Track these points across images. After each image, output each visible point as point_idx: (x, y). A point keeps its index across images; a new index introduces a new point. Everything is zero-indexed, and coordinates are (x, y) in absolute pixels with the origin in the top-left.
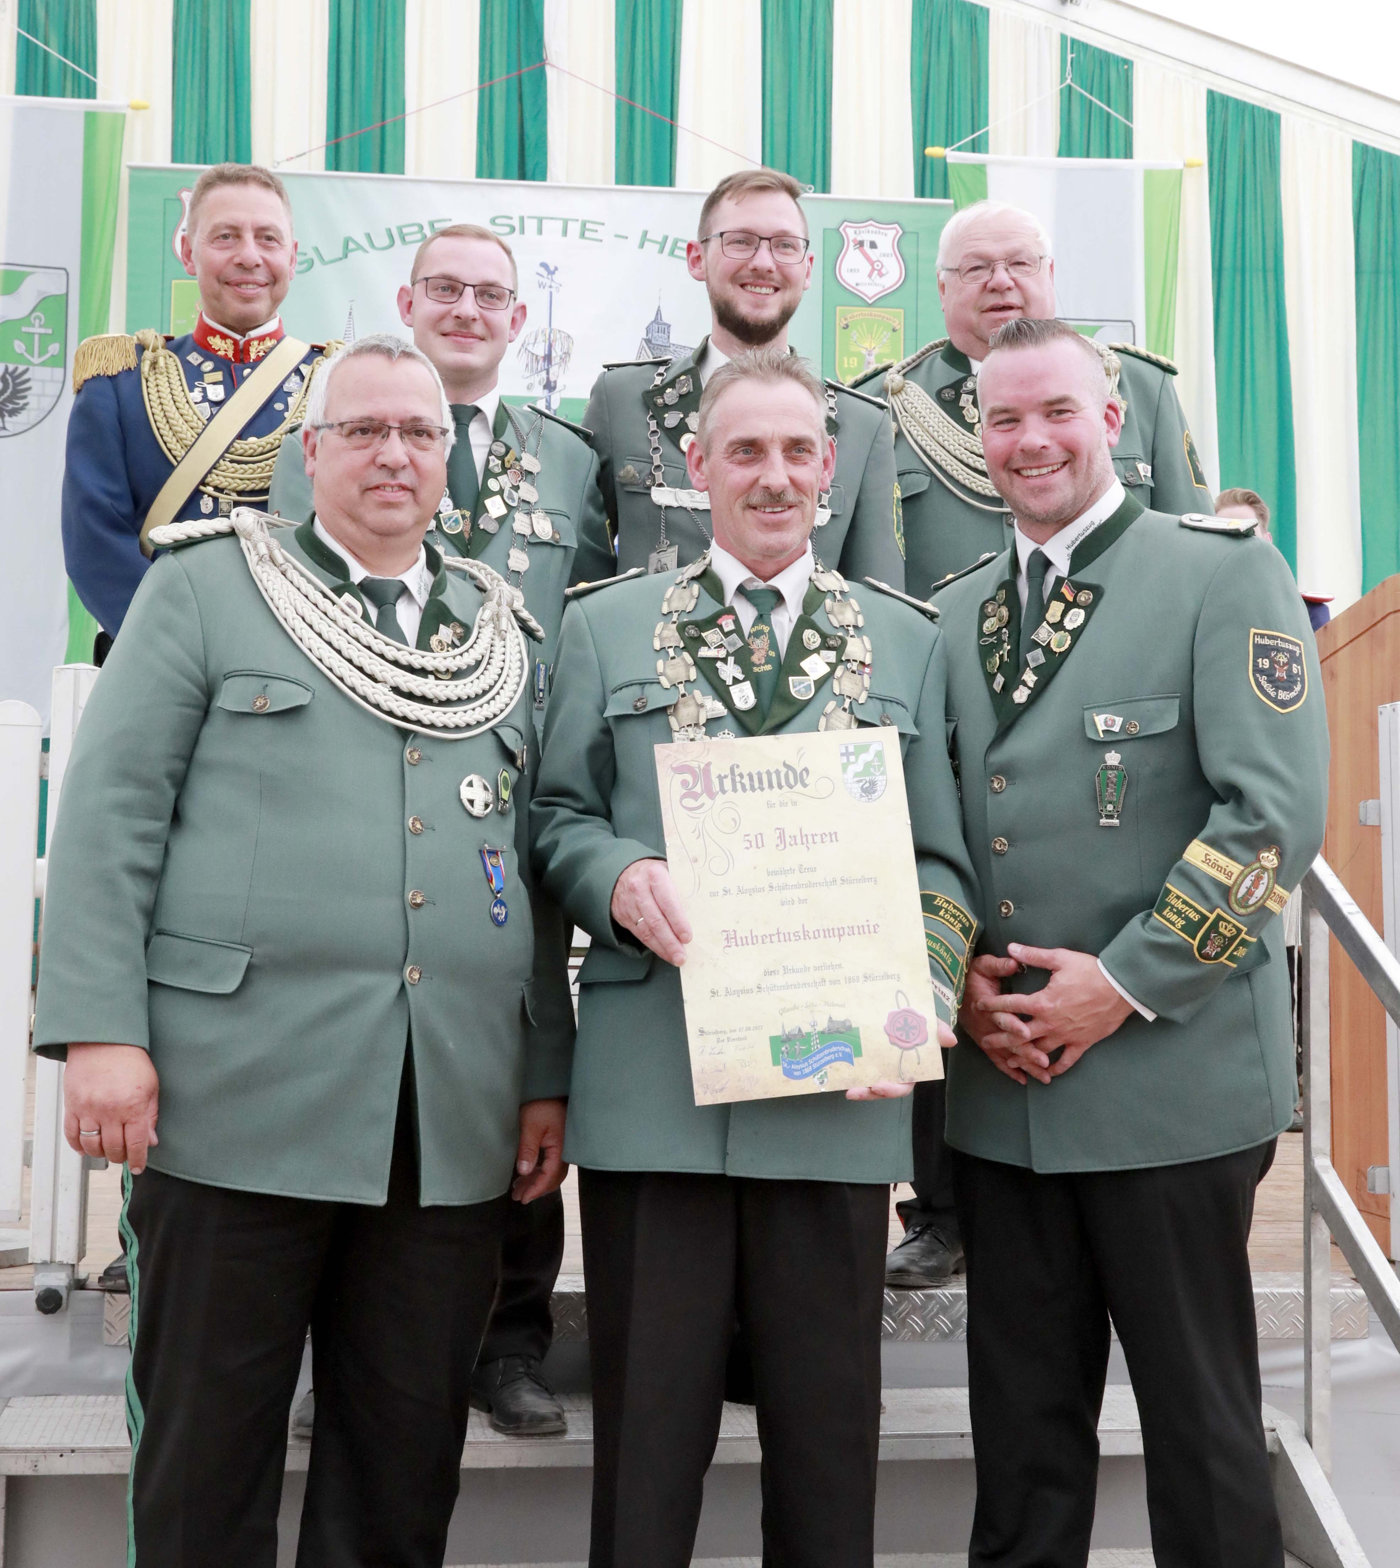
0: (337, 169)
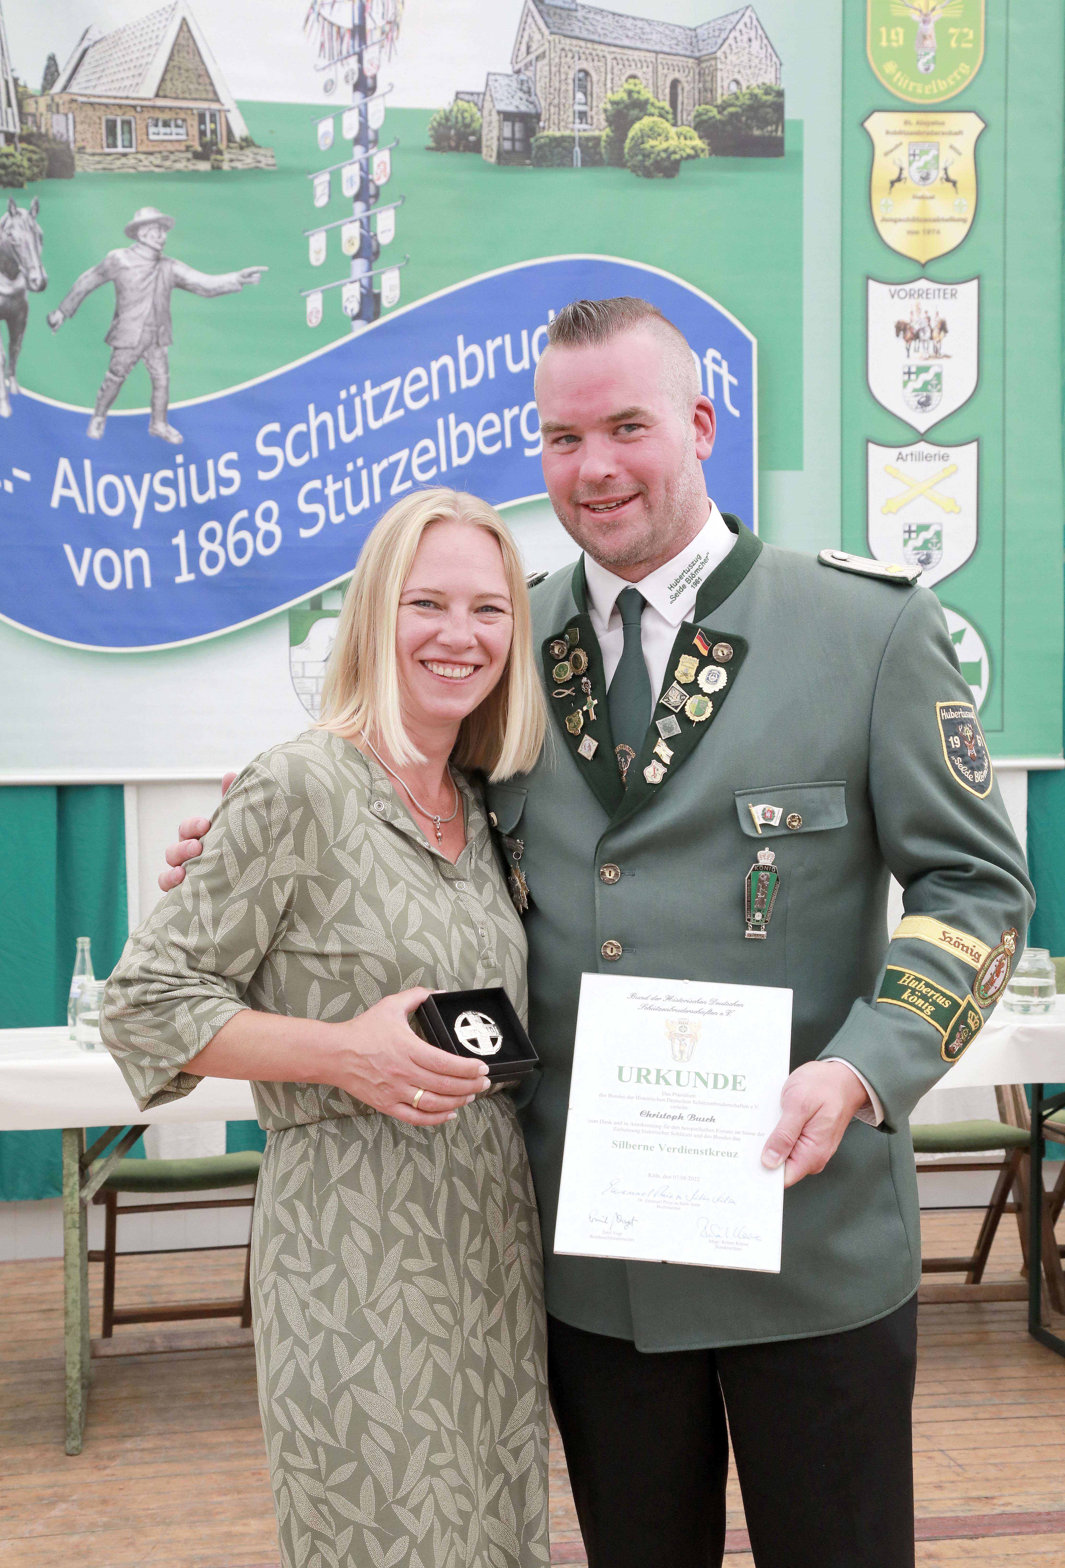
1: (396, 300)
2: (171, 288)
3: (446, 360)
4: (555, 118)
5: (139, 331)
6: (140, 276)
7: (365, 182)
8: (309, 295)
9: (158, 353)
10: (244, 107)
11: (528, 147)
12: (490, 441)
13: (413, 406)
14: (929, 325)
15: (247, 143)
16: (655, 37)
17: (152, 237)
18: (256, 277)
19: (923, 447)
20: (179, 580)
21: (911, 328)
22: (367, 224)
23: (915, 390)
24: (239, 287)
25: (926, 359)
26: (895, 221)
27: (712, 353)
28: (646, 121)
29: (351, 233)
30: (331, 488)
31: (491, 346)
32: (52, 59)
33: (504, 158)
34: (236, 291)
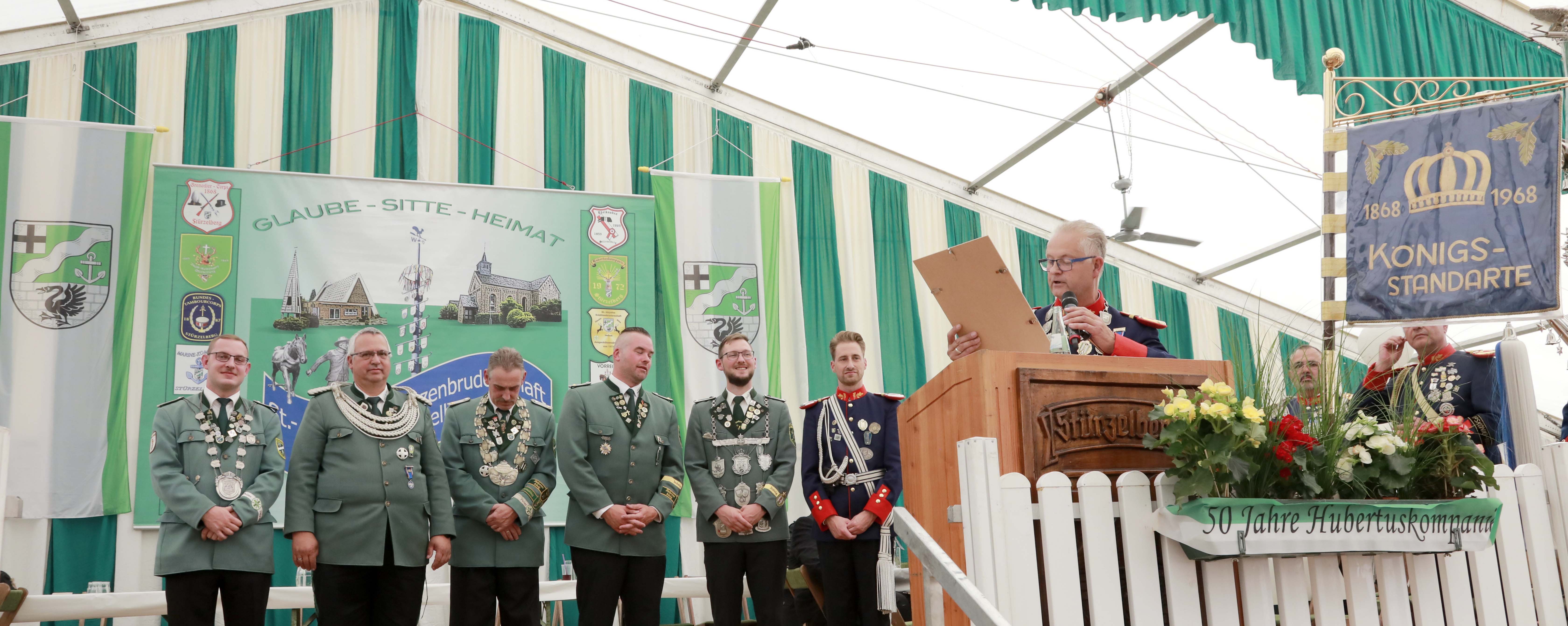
0: (288, 170)
1: (427, 366)
3: (444, 386)
4: (483, 309)
5: (338, 376)
6: (339, 358)
7: (417, 328)
10: (377, 305)
11: (473, 317)
15: (378, 316)
16: (518, 284)
17: (344, 346)
21: (605, 377)
22: (417, 342)
26: (599, 343)
27: (536, 384)
28: (514, 310)
29: (412, 345)
31: (459, 381)
32: (314, 291)
33: (465, 321)
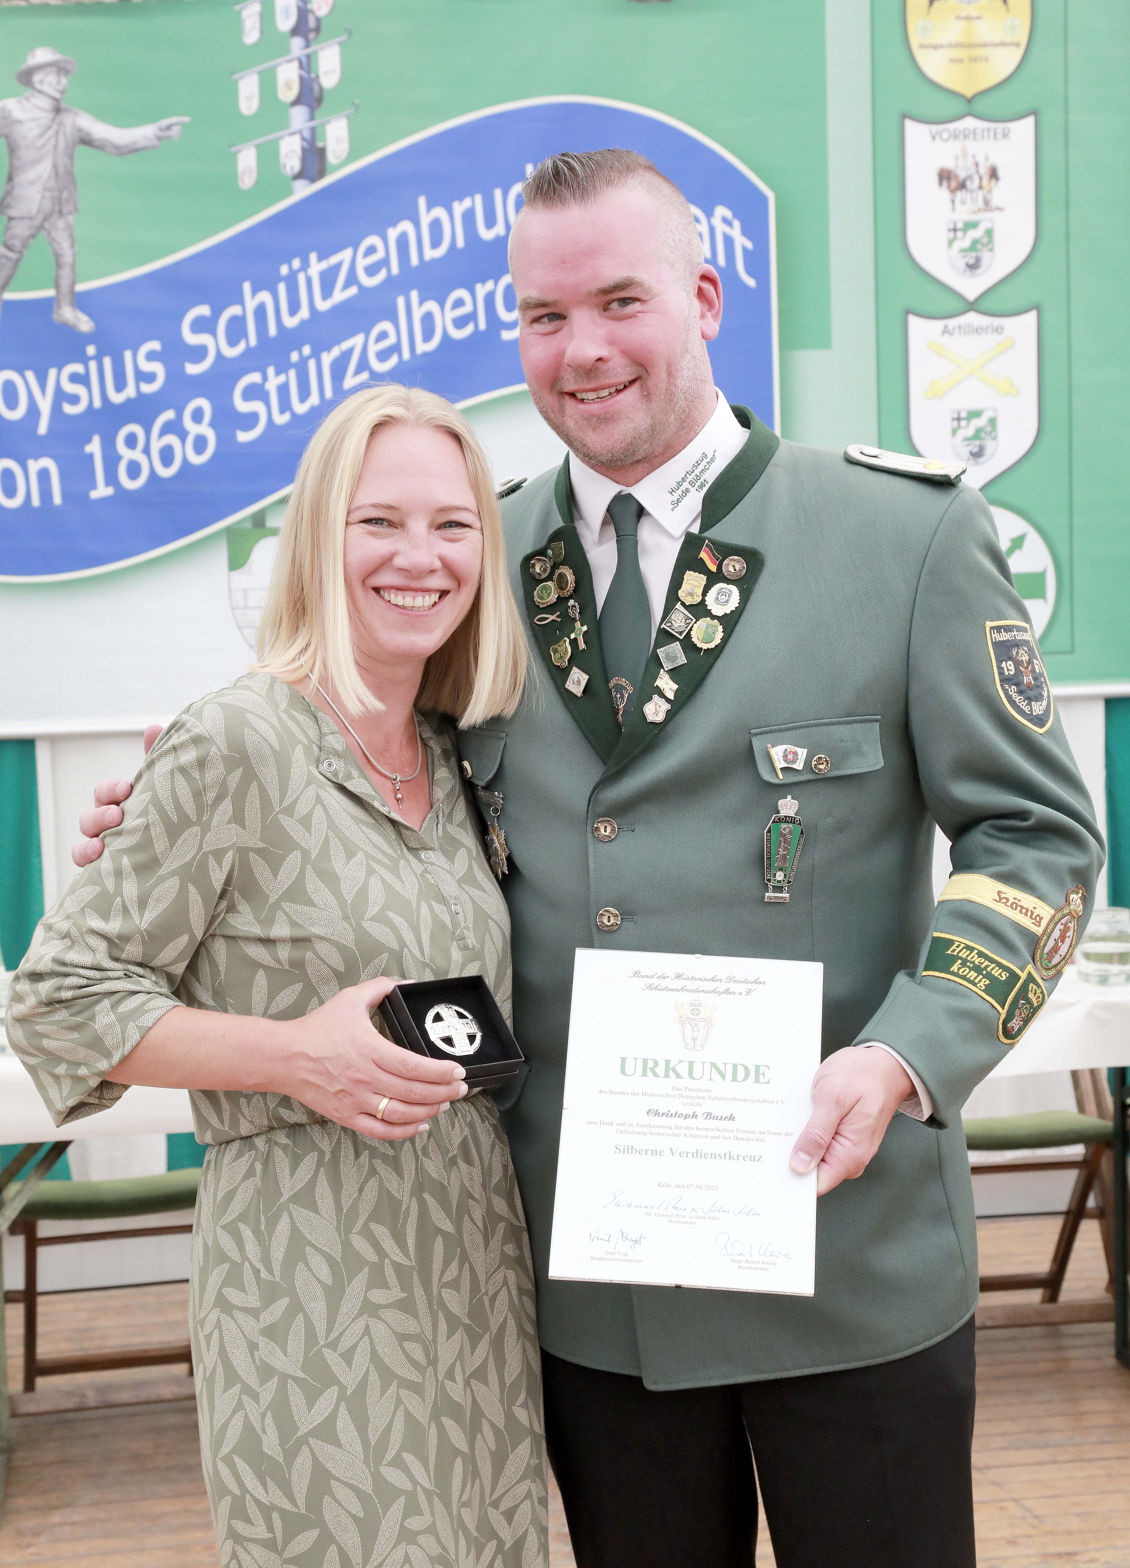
1: (345, 155)
2: (74, 145)
3: (406, 226)
5: (38, 197)
6: (36, 131)
7: (303, 13)
8: (239, 151)
9: (61, 224)
12: (460, 323)
13: (369, 282)
14: (978, 172)
17: (50, 84)
18: (176, 130)
19: (972, 318)
20: (94, 495)
21: (956, 176)
22: (307, 64)
23: (962, 251)
24: (156, 142)
25: (975, 213)
26: (935, 47)
27: (721, 211)
29: (288, 75)
30: (273, 383)
31: (459, 208)
34: (153, 147)
